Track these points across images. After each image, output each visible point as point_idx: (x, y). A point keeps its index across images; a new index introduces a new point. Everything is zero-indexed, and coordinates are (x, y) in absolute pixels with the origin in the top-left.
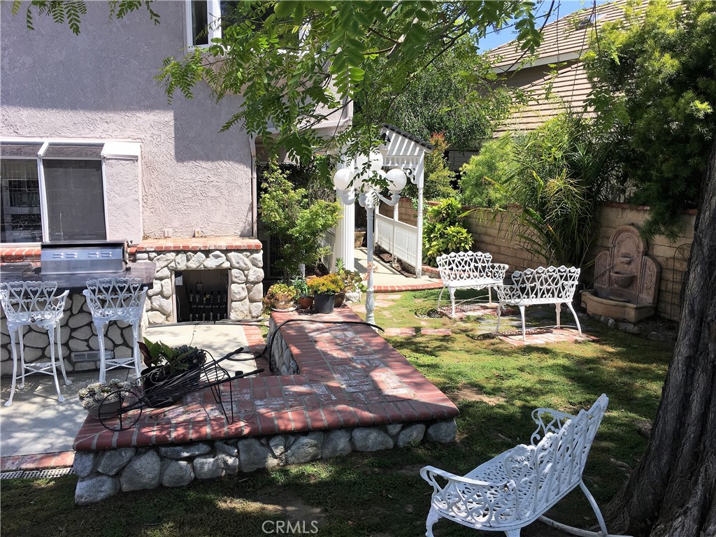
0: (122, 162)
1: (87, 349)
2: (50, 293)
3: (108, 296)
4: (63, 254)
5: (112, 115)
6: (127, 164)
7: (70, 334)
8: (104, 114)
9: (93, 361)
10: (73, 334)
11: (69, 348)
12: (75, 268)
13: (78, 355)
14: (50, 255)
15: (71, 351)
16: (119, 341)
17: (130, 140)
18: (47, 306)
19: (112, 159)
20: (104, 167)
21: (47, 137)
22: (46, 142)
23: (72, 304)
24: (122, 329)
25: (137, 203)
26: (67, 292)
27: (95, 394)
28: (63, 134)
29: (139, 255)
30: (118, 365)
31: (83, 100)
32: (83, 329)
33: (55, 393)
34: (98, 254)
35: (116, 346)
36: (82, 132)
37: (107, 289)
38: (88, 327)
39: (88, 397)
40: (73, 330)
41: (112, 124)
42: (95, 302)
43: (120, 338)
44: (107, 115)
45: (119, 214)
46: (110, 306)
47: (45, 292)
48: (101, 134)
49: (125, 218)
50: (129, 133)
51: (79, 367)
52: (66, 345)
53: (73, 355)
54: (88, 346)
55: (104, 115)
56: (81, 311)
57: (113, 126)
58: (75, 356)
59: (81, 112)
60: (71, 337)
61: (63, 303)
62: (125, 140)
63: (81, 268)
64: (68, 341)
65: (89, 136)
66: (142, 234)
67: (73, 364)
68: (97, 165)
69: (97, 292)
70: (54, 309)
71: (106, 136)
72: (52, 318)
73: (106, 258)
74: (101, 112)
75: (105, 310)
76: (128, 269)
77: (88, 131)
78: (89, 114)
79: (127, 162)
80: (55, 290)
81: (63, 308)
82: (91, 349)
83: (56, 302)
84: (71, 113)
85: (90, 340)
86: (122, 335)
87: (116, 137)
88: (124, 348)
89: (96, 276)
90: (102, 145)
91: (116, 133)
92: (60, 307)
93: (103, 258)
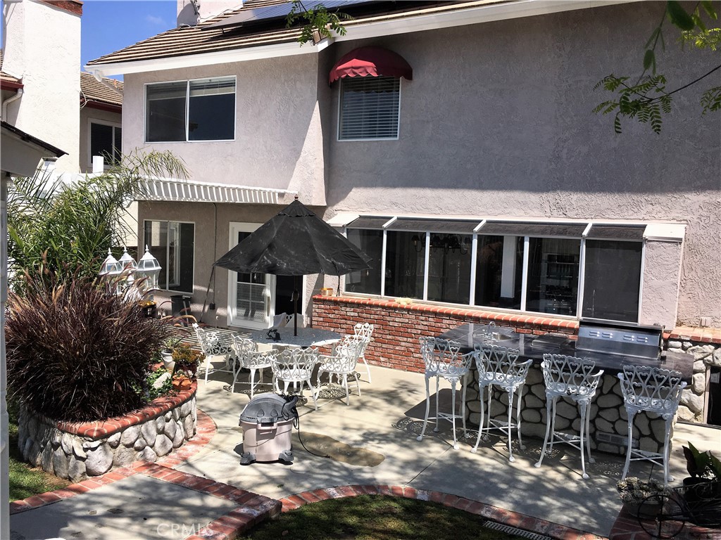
0: (663, 244)
1: (613, 432)
2: (587, 371)
3: (643, 384)
4: (599, 333)
5: (658, 197)
6: (669, 246)
7: (598, 412)
8: (650, 196)
9: (617, 445)
10: (600, 413)
11: (595, 426)
12: (609, 348)
13: (603, 435)
14: (586, 332)
15: (596, 430)
16: (646, 432)
17: (675, 221)
18: (583, 382)
19: (654, 241)
20: (644, 249)
21: (592, 218)
22: (590, 223)
23: (603, 383)
24: (650, 420)
25: (675, 287)
26: (601, 372)
27: (633, 489)
28: (607, 216)
29: (671, 343)
30: (645, 458)
31: (631, 184)
32: (610, 410)
33: (580, 468)
34: (633, 338)
35: (641, 435)
36: (626, 214)
37: (644, 378)
38: (615, 410)
39: (626, 490)
40: (601, 409)
41: (657, 205)
42: (630, 388)
43: (647, 428)
44: (653, 197)
45: (654, 297)
46: (645, 395)
47: (583, 368)
48: (644, 216)
49: (660, 302)
50: (674, 215)
51: (603, 447)
52: (592, 422)
53: (598, 433)
54: (614, 428)
55: (650, 198)
56: (611, 392)
57: (657, 207)
58: (600, 435)
59: (627, 195)
60: (598, 416)
61: (597, 382)
62: (669, 222)
63: (615, 350)
64: (595, 418)
65: (632, 217)
66: (676, 320)
67: (597, 443)
68: (636, 247)
69: (633, 377)
70: (589, 386)
71: (649, 218)
72: (586, 394)
73: (642, 343)
74: (647, 194)
75: (640, 398)
76: (663, 358)
77: (631, 212)
78: (634, 197)
79: (670, 244)
80: (593, 368)
81: (596, 387)
82: (616, 433)
83: (591, 380)
84: (617, 196)
85: (617, 422)
86: (650, 425)
87: (660, 219)
88: (651, 440)
89: (631, 360)
90: (644, 227)
91: (659, 215)
92: (595, 385)
93: (638, 343)
